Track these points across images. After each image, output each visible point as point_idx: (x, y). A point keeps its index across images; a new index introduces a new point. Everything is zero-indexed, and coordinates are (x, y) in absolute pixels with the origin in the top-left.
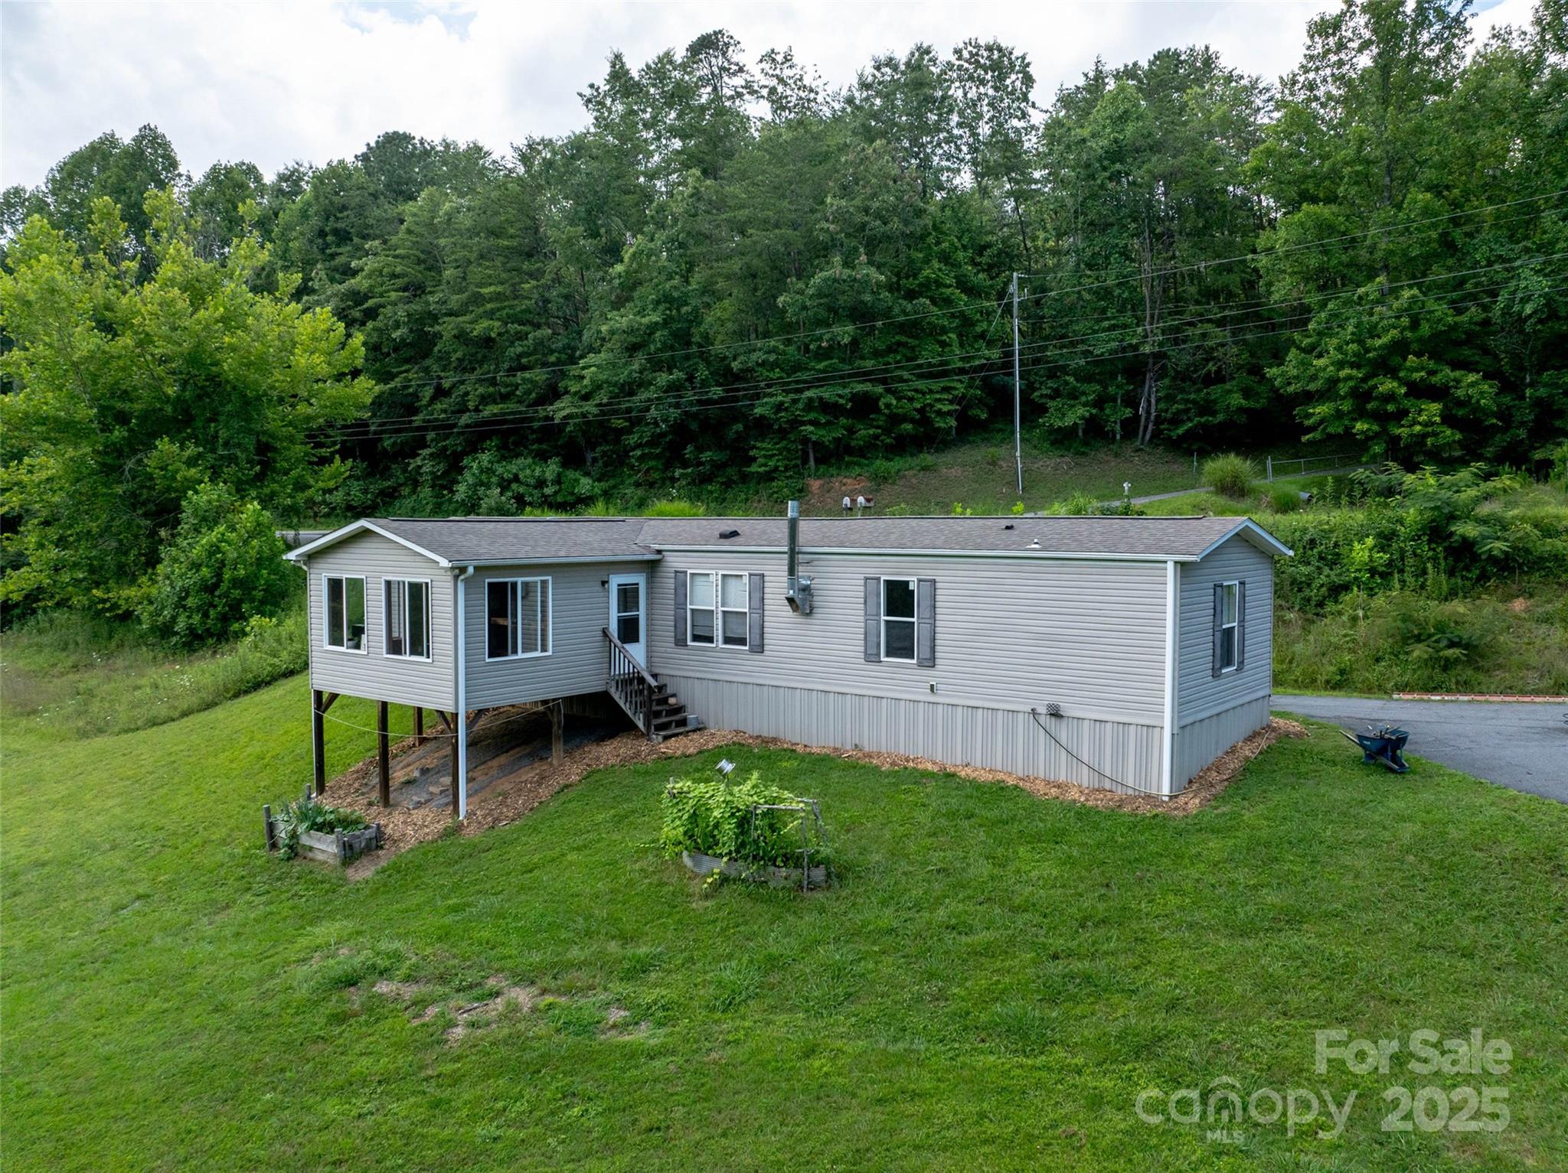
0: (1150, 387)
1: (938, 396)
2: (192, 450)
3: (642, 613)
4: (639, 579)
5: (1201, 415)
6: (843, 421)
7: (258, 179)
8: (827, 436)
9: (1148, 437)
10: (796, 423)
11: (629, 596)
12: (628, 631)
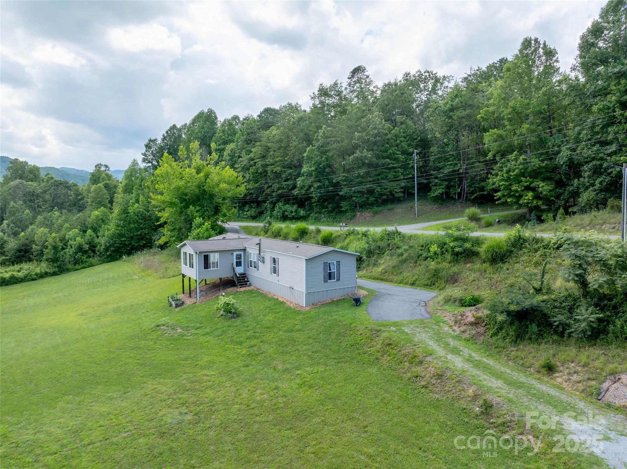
0: (465, 183)
1: (395, 187)
2: (198, 208)
3: (242, 260)
4: (242, 253)
5: (479, 192)
6: (365, 196)
7: (239, 120)
8: (360, 200)
9: (465, 198)
10: (351, 197)
11: (239, 257)
12: (239, 264)
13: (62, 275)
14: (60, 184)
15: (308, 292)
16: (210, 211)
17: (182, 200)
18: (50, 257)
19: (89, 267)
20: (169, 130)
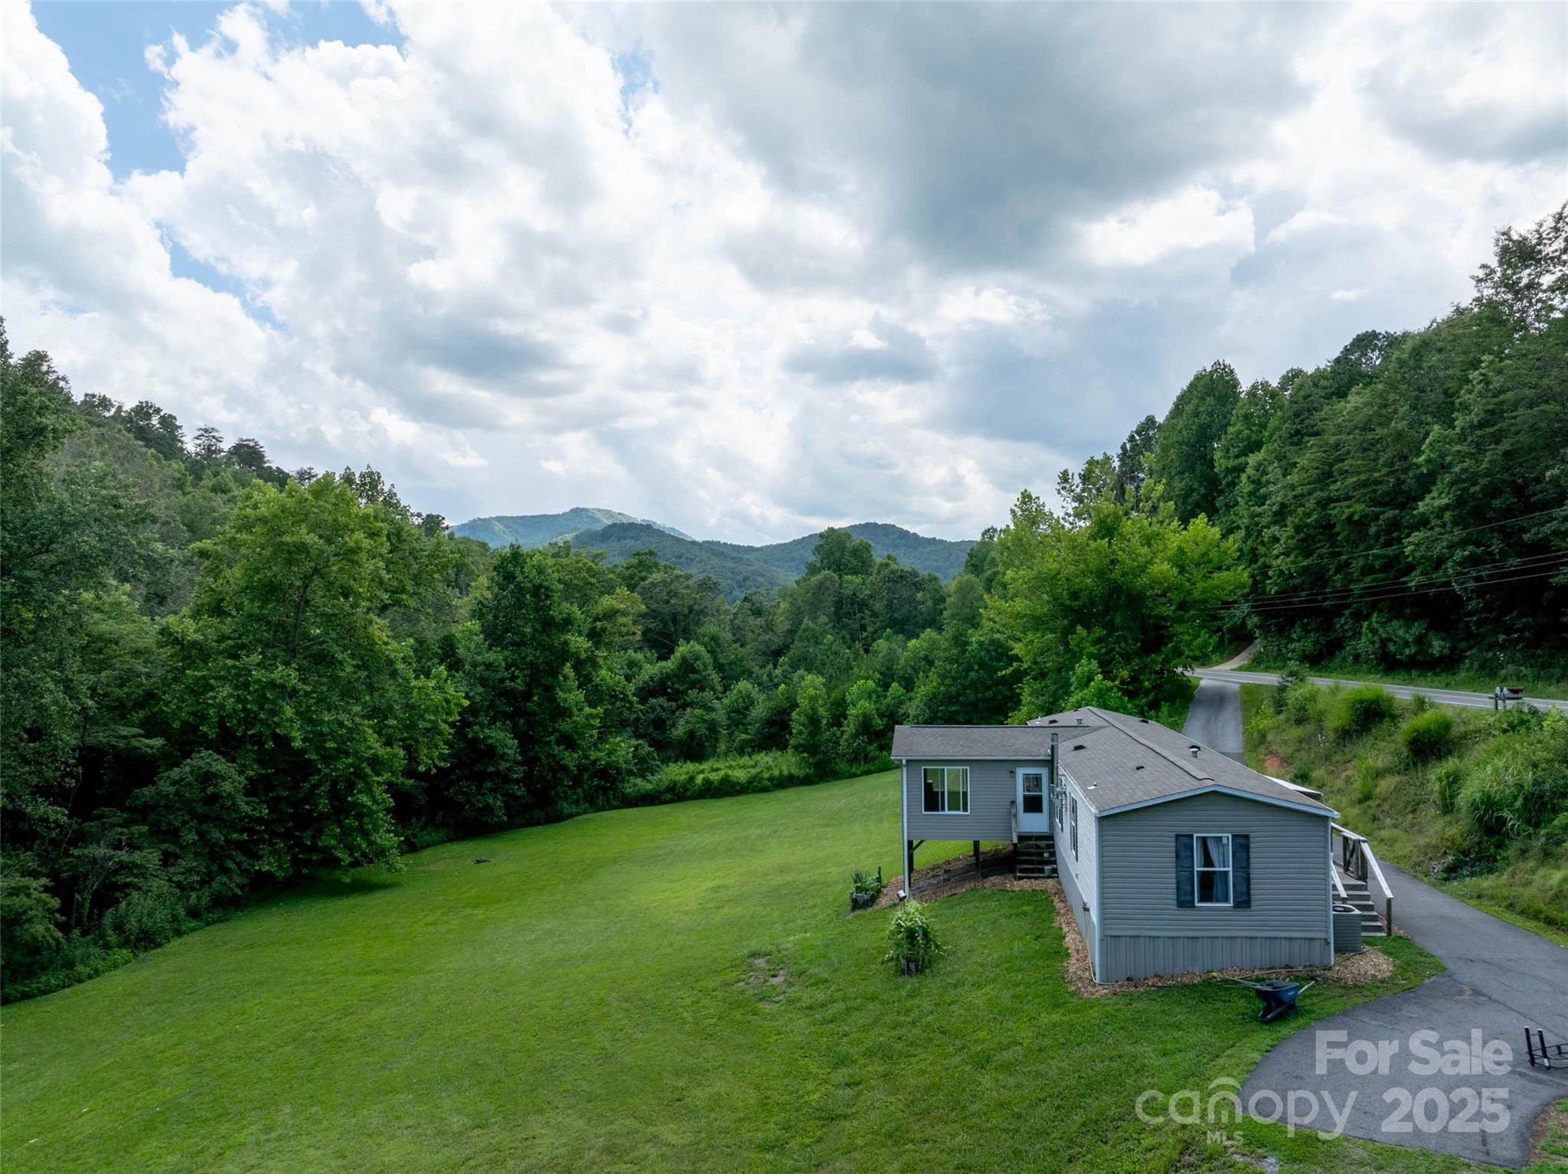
3: (1045, 793)
4: (1043, 770)
11: (1034, 782)
12: (1033, 804)
13: (822, 786)
14: (902, 577)
15: (1108, 933)
16: (1130, 641)
17: (1068, 611)
18: (801, 742)
19: (880, 771)
20: (1138, 432)
